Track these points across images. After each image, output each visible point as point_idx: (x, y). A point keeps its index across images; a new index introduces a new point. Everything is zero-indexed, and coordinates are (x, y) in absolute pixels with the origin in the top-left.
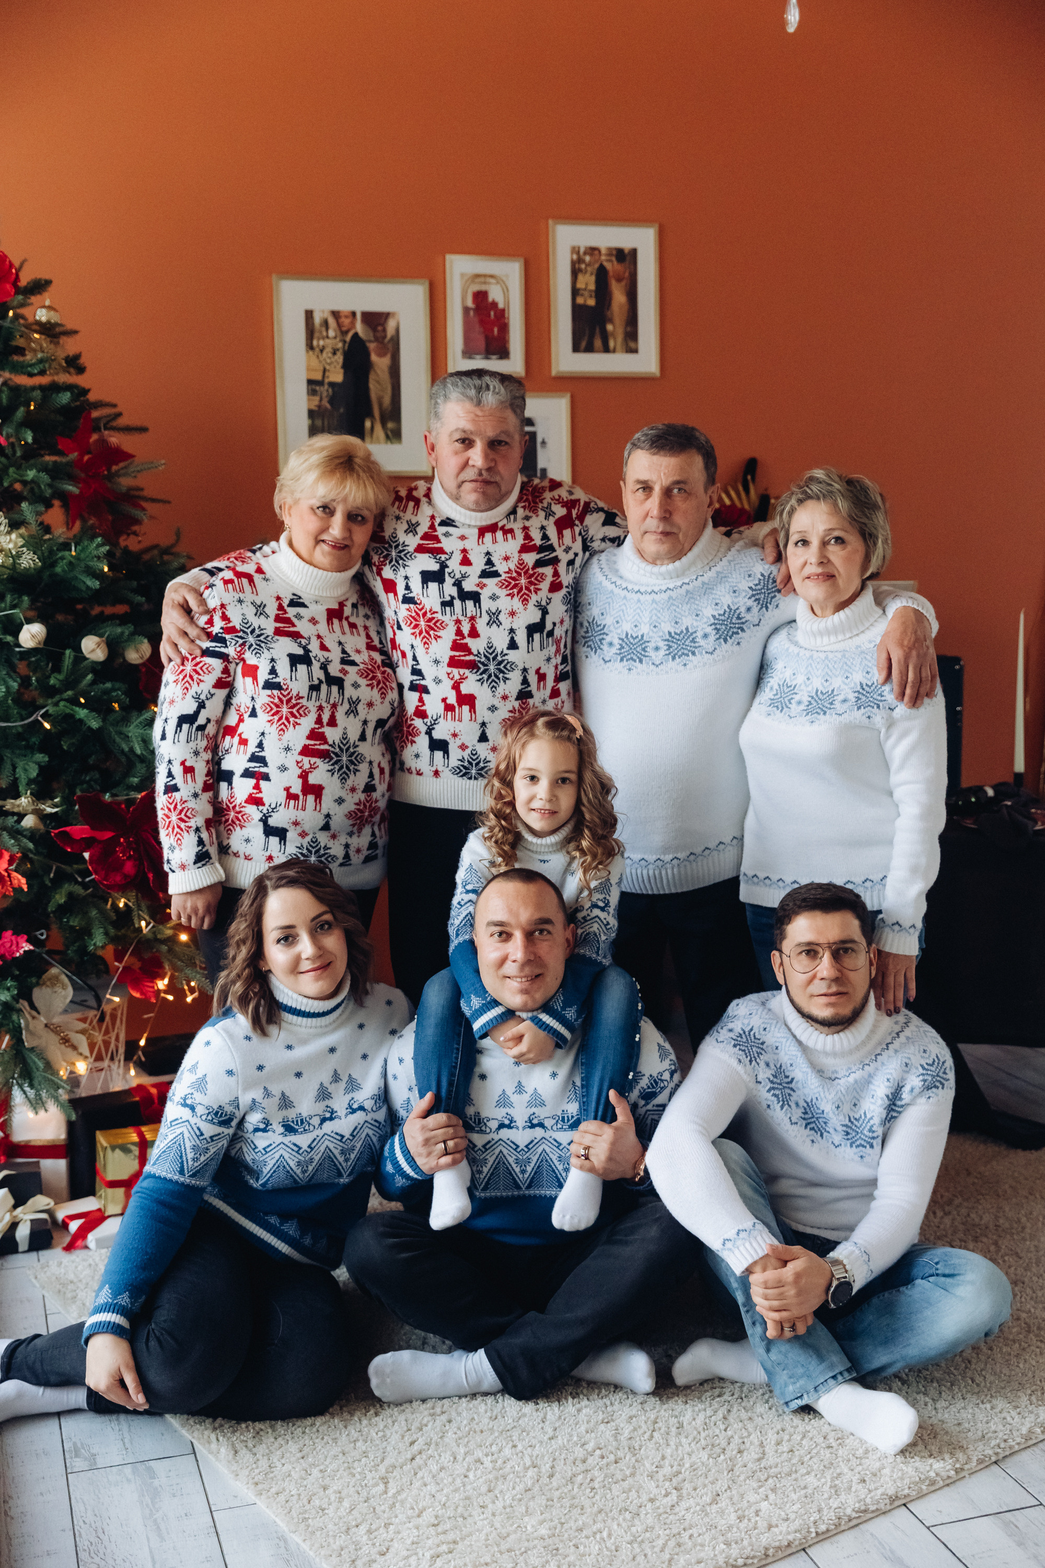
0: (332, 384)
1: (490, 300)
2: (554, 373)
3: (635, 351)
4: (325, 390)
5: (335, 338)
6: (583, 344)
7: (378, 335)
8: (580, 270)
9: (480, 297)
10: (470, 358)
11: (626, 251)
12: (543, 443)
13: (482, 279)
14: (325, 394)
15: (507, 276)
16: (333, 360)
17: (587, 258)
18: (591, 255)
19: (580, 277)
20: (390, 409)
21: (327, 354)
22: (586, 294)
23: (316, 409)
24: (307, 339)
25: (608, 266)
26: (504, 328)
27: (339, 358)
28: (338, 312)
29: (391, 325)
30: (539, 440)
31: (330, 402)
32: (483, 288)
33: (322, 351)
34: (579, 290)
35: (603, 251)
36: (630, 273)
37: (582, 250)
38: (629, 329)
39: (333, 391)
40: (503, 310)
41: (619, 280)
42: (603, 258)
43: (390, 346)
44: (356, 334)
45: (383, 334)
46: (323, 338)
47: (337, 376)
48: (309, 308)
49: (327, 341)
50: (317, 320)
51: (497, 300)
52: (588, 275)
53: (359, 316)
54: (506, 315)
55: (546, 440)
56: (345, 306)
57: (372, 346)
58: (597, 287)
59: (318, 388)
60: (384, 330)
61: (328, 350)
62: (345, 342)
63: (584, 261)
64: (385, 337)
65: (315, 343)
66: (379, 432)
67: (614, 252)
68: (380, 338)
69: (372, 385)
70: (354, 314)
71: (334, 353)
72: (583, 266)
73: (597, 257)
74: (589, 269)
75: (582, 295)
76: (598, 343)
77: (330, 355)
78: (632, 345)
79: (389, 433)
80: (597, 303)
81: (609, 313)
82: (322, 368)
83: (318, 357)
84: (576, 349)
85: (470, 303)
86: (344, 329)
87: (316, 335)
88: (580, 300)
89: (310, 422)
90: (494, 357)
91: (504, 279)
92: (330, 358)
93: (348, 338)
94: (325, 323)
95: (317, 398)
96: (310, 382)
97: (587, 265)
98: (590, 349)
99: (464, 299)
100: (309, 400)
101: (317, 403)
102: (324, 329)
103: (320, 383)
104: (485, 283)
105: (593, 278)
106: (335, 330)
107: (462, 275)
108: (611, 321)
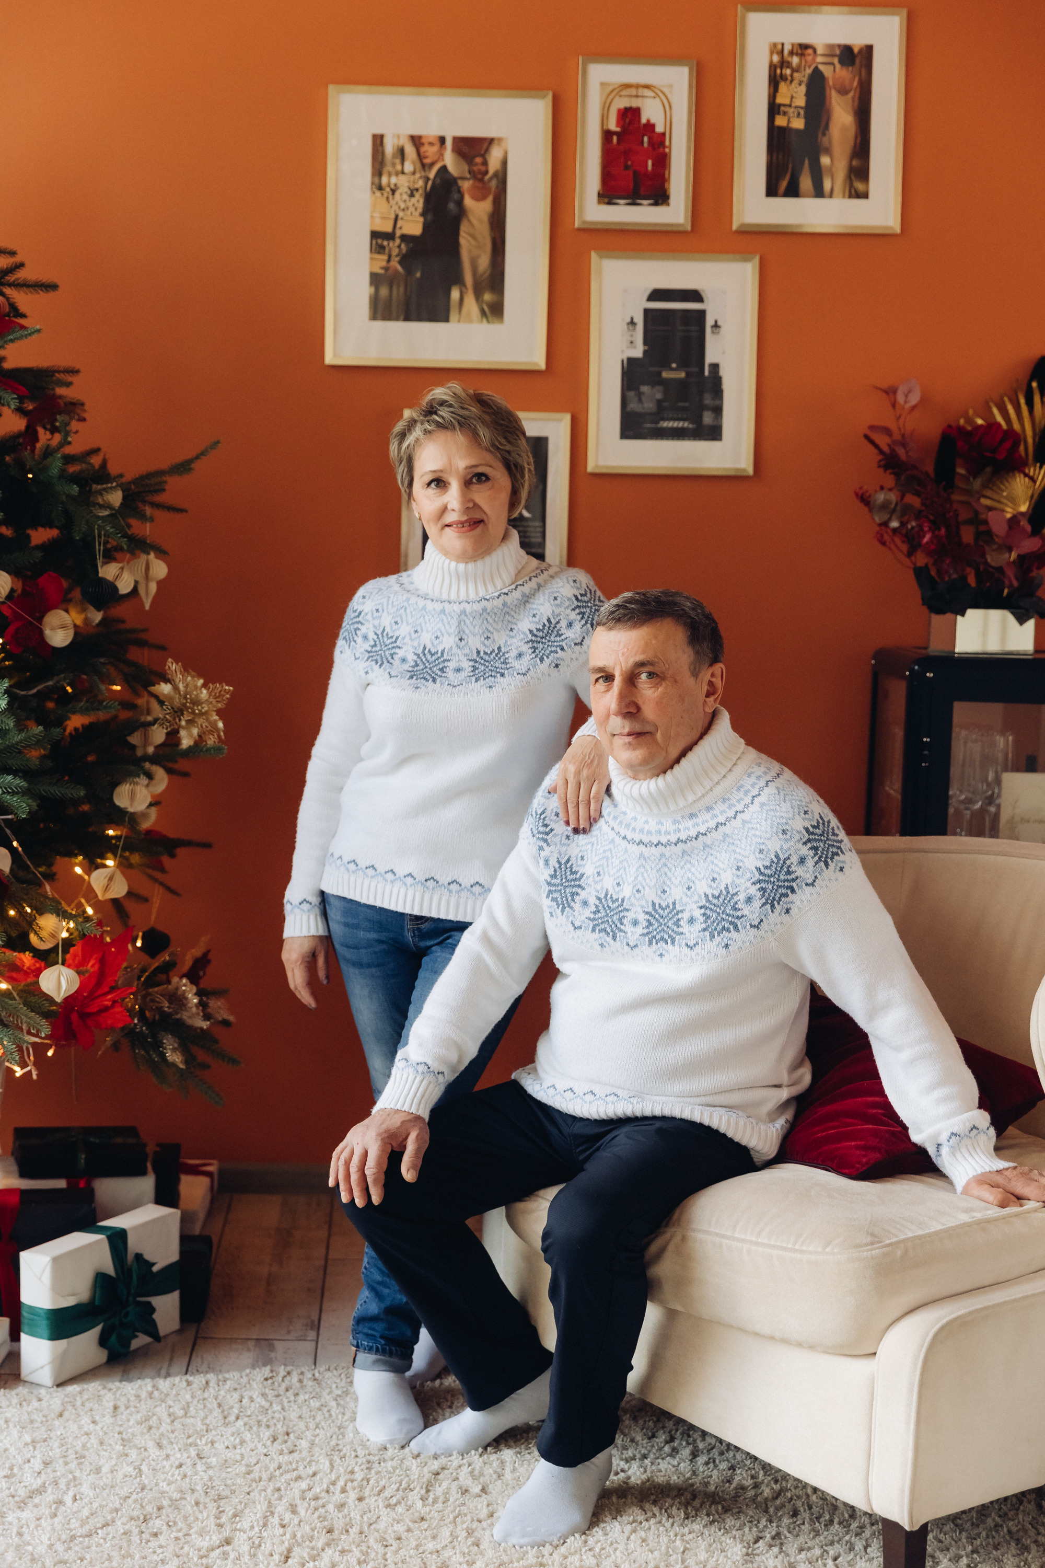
0: (404, 238)
1: (644, 120)
2: (735, 227)
3: (865, 196)
4: (394, 247)
5: (414, 173)
6: (784, 184)
7: (475, 169)
8: (783, 78)
9: (630, 115)
10: (609, 203)
11: (856, 50)
12: (716, 326)
13: (633, 91)
14: (395, 252)
15: (671, 86)
16: (410, 204)
17: (795, 60)
18: (802, 55)
19: (783, 86)
20: (488, 273)
21: (401, 196)
22: (791, 111)
23: (382, 272)
24: (373, 175)
25: (826, 71)
26: (662, 161)
27: (418, 201)
28: (420, 137)
29: (495, 157)
30: (709, 322)
31: (400, 262)
32: (634, 103)
33: (393, 192)
34: (780, 105)
35: (820, 51)
36: (861, 83)
37: (787, 48)
38: (854, 163)
39: (407, 245)
40: (664, 134)
41: (843, 91)
42: (819, 59)
43: (493, 184)
44: (444, 168)
45: (483, 168)
46: (397, 174)
47: (413, 226)
48: (378, 131)
49: (401, 177)
50: (389, 147)
51: (652, 121)
52: (796, 82)
53: (449, 143)
54: (667, 143)
55: (719, 323)
56: (430, 130)
57: (466, 185)
58: (807, 102)
59: (385, 243)
60: (485, 163)
61: (403, 190)
62: (427, 179)
63: (789, 65)
64: (487, 172)
65: (384, 180)
66: (471, 303)
67: (838, 52)
68: (479, 176)
69: (464, 241)
70: (442, 140)
71: (412, 195)
72: (788, 72)
73: (809, 58)
74: (796, 75)
75: (785, 113)
76: (806, 182)
77: (405, 197)
78: (860, 186)
79: (486, 308)
80: (806, 124)
81: (825, 141)
82: (393, 216)
83: (388, 198)
84: (771, 192)
85: (613, 126)
86: (427, 161)
87: (388, 168)
88: (780, 121)
89: (373, 290)
90: (645, 202)
91: (666, 90)
92: (405, 201)
93: (432, 175)
94: (401, 152)
95: (385, 257)
96: (375, 235)
97: (794, 70)
98: (793, 191)
99: (604, 119)
100: (372, 259)
101: (384, 264)
102: (398, 161)
103: (390, 236)
104: (637, 96)
105: (803, 89)
106: (414, 163)
107: (603, 85)
108: (828, 151)
